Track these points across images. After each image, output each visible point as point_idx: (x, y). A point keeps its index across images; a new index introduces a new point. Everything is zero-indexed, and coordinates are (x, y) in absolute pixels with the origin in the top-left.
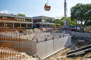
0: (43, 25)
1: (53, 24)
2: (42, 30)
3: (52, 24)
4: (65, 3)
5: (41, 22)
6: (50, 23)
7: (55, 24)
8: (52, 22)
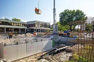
0: (37, 29)
1: (48, 28)
2: (35, 34)
3: (46, 28)
4: (54, 9)
5: (35, 26)
6: (44, 28)
7: (50, 29)
8: (46, 27)
